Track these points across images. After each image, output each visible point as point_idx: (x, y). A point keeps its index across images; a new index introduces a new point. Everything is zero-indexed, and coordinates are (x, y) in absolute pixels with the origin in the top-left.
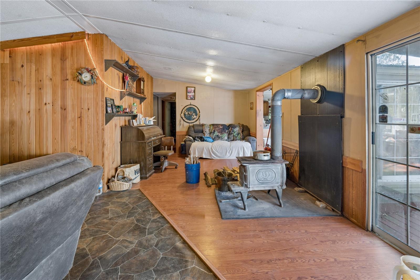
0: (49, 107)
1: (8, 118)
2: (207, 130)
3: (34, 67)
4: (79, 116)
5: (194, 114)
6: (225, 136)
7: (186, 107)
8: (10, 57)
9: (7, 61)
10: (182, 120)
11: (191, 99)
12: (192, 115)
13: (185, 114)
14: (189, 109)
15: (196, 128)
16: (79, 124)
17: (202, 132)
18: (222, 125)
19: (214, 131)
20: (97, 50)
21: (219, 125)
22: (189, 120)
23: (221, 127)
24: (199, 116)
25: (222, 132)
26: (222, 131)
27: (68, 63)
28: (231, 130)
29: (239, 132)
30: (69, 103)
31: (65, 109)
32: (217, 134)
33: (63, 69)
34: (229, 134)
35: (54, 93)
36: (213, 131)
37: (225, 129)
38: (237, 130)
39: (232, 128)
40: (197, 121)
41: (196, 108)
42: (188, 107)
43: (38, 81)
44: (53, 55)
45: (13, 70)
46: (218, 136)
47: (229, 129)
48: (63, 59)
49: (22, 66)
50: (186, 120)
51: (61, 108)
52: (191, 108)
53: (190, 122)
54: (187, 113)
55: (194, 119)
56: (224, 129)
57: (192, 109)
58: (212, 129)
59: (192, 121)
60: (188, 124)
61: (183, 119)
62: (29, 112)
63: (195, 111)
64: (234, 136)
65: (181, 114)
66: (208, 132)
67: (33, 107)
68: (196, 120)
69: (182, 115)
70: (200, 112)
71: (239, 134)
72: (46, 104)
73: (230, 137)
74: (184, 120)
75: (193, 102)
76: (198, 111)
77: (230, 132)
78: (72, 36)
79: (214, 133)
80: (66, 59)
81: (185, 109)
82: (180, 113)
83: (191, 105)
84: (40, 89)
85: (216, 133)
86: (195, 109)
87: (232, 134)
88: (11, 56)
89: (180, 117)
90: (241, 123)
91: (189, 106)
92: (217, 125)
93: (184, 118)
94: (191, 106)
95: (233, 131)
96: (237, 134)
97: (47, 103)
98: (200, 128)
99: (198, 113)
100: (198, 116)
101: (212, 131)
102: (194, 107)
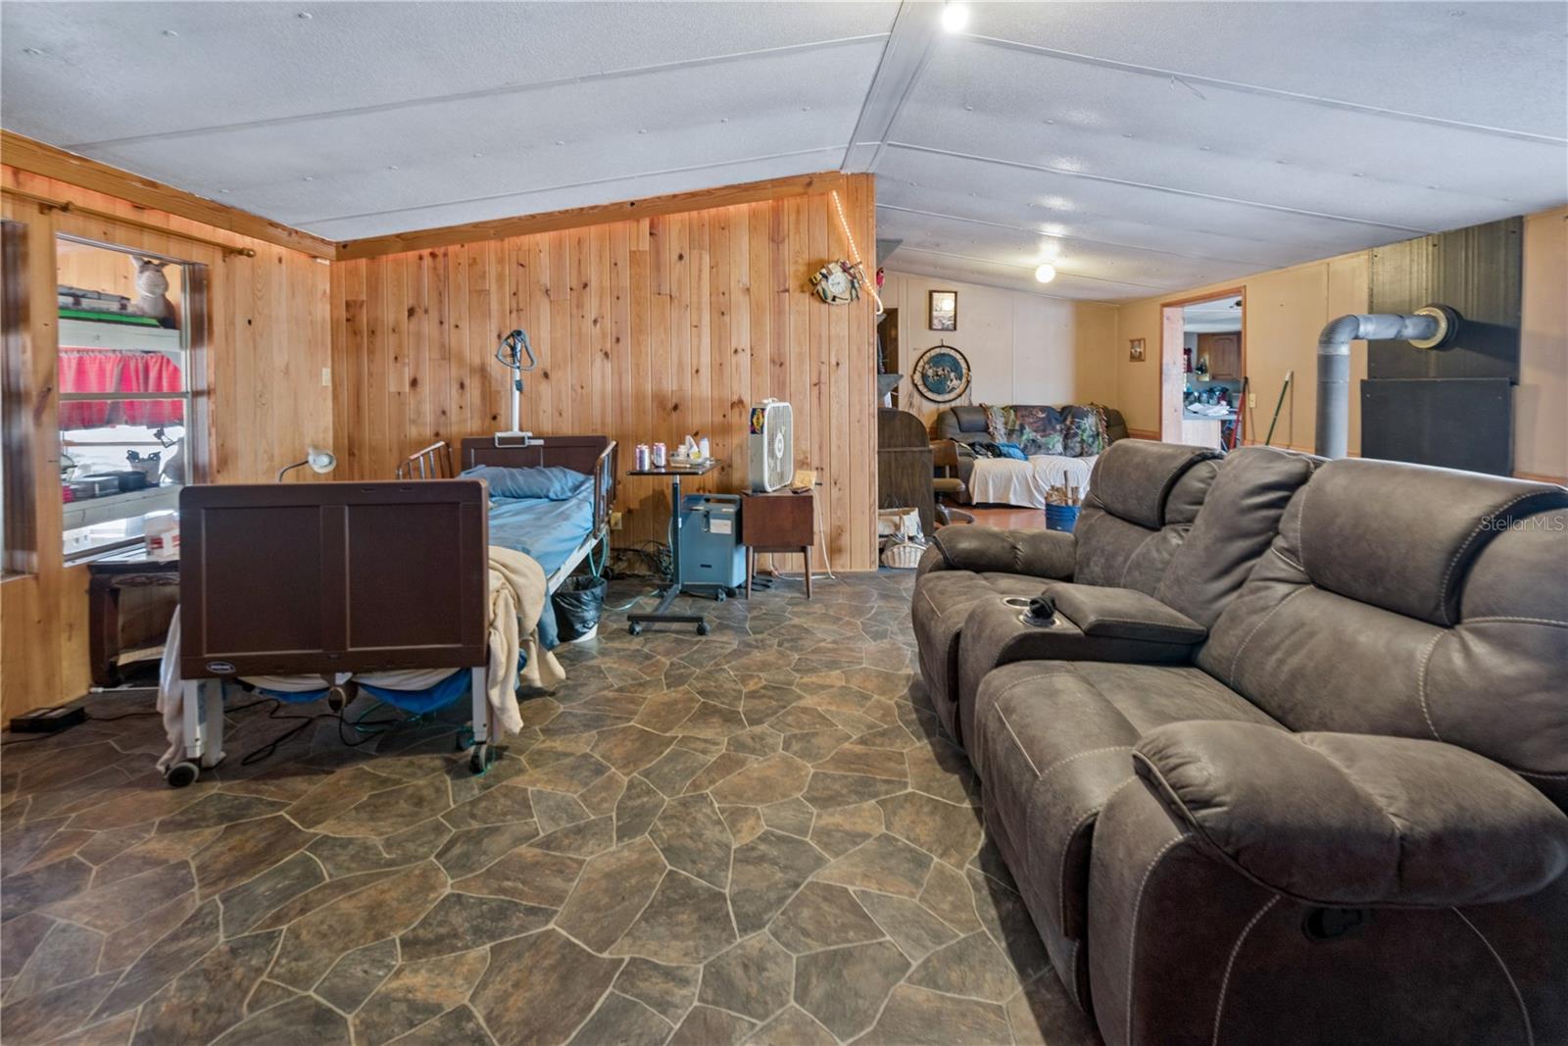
0: (745, 359)
1: (649, 388)
2: (999, 427)
3: (706, 258)
4: (815, 380)
5: (952, 375)
6: (1056, 441)
7: (928, 354)
8: (651, 234)
9: (645, 244)
10: (916, 395)
11: (944, 329)
12: (946, 378)
13: (924, 376)
14: (938, 360)
15: (965, 418)
16: (815, 400)
17: (986, 429)
18: (1043, 409)
19: (1022, 428)
20: (857, 215)
21: (1034, 407)
22: (939, 393)
23: (1042, 415)
24: (968, 382)
25: (1044, 430)
26: (1045, 428)
27: (789, 249)
28: (1072, 423)
29: (1097, 429)
30: (792, 350)
31: (781, 365)
32: (1032, 435)
33: (776, 263)
34: (1067, 436)
35: (756, 323)
36: (1017, 427)
37: (1054, 421)
38: (1090, 423)
39: (1073, 417)
40: (960, 395)
41: (958, 356)
42: (933, 353)
43: (718, 295)
44: (753, 229)
45: (657, 266)
46: (1033, 441)
47: (1065, 419)
48: (776, 238)
49: (681, 257)
50: (929, 395)
51: (773, 361)
52: (944, 355)
53: (939, 398)
54: (930, 372)
55: (953, 389)
56: (1050, 422)
57: (947, 358)
58: (1014, 422)
59: (947, 397)
60: (933, 406)
61: (918, 390)
62: (697, 371)
63: (955, 367)
64: (1083, 441)
65: (912, 377)
66: (1003, 431)
67: (706, 360)
68: (958, 391)
69: (918, 377)
70: (969, 370)
71: (1098, 435)
72: (736, 351)
73: (1072, 445)
74: (922, 394)
75: (950, 339)
76: (964, 365)
77: (1069, 429)
78: (810, 184)
79: (1022, 434)
80: (784, 240)
81: (925, 358)
82: (911, 372)
83: (943, 346)
84: (723, 314)
85: (1029, 434)
86: (955, 359)
87: (1076, 435)
88: (654, 231)
89: (911, 386)
90: (1101, 402)
91: (938, 351)
92: (1026, 407)
93: (921, 388)
94: (943, 351)
95: (1078, 427)
96: (1093, 436)
97: (740, 350)
98: (979, 418)
99: (964, 371)
100: (964, 380)
101: (1014, 425)
102: (952, 353)
